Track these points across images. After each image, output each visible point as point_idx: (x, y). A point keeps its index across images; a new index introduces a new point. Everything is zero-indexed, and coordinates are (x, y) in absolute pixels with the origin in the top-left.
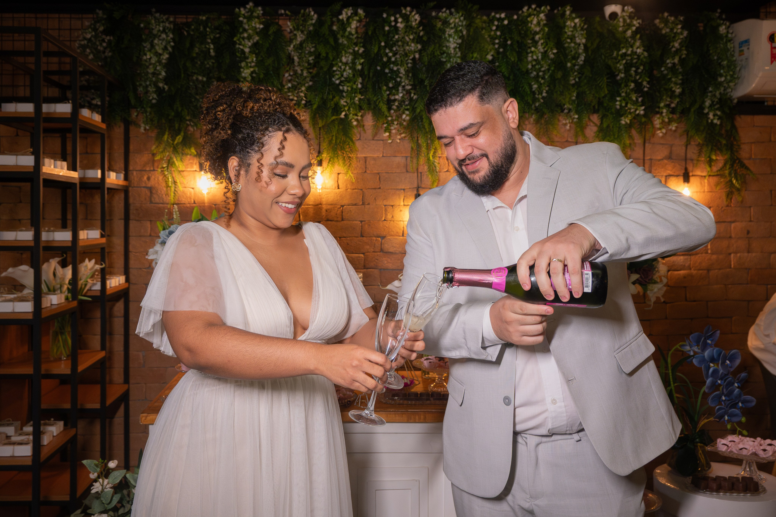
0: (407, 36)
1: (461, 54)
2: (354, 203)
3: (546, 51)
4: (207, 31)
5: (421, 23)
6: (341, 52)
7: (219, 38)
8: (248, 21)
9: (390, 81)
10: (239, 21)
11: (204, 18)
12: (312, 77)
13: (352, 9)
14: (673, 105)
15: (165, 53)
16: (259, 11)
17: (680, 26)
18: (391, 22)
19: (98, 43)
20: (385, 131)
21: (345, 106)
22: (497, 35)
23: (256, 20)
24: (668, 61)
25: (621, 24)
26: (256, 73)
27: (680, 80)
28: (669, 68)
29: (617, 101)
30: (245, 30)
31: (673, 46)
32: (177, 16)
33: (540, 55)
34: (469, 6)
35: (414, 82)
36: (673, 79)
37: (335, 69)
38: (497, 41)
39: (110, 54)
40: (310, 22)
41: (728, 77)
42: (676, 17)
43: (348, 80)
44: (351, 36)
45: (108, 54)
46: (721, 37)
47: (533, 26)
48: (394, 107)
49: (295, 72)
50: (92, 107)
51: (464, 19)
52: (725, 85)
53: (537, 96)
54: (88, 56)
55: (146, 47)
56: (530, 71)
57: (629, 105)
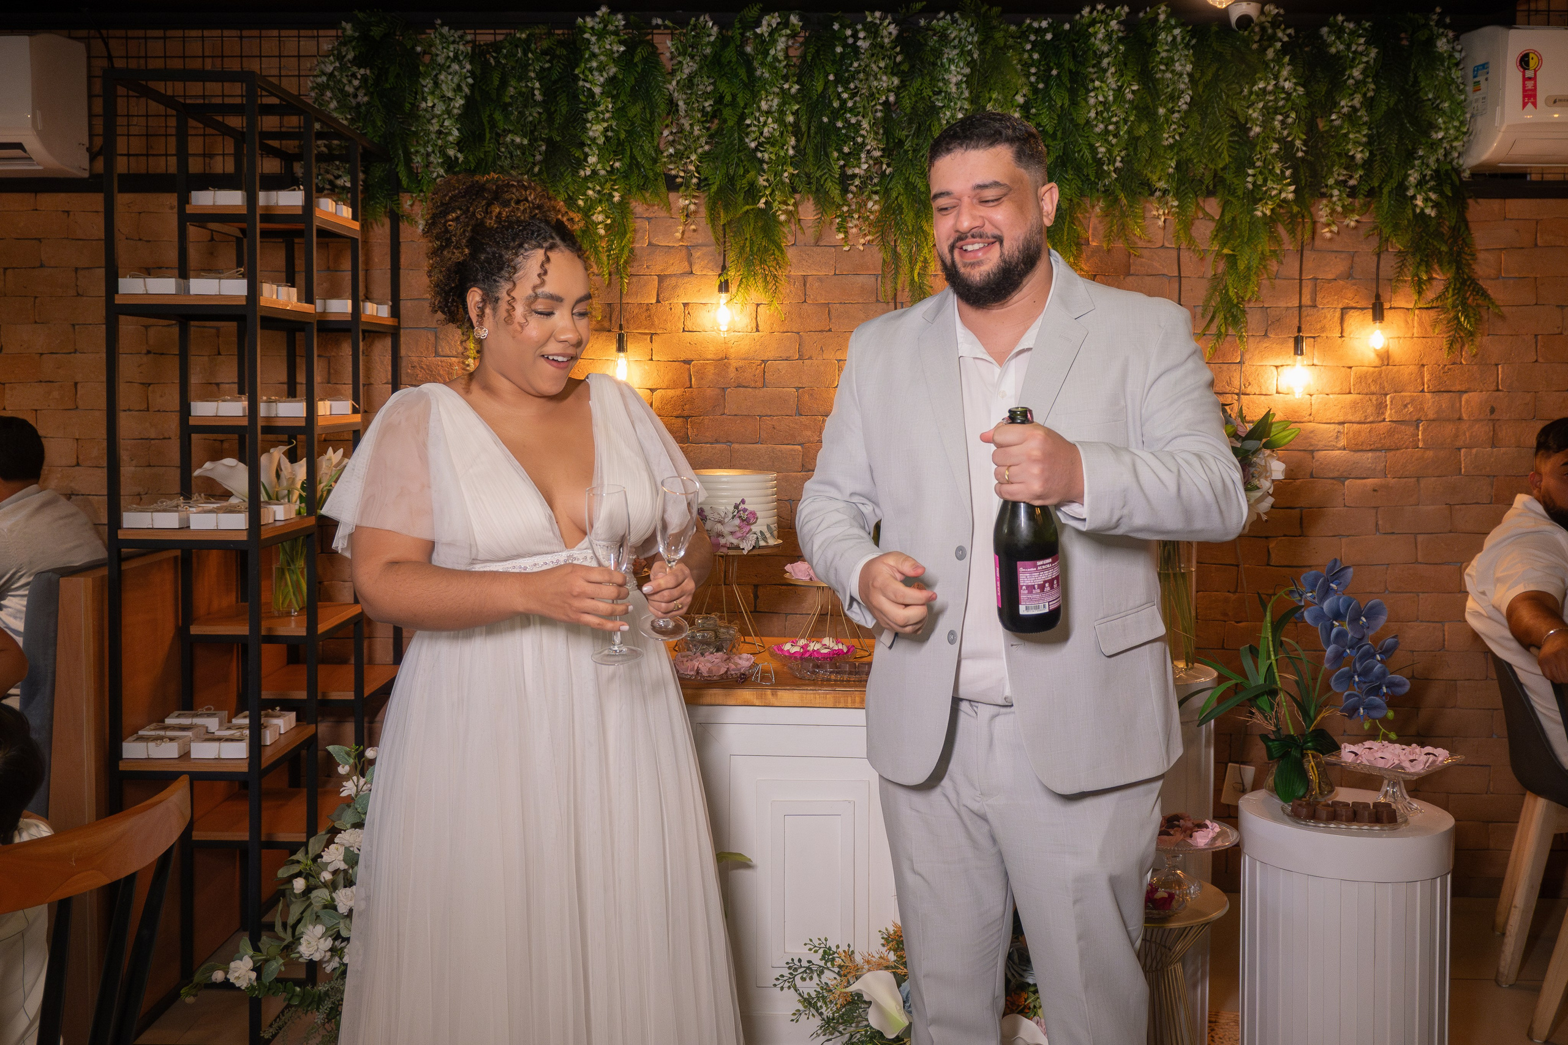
0: (875, 62)
1: (971, 92)
2: (784, 356)
3: (1122, 86)
4: (529, 59)
5: (899, 40)
6: (759, 91)
7: (549, 69)
8: (598, 40)
9: (845, 143)
10: (584, 39)
11: (524, 36)
12: (711, 136)
13: (779, 16)
14: (1352, 182)
15: (458, 97)
16: (619, 20)
17: (1362, 40)
18: (846, 38)
19: (345, 80)
20: (839, 230)
21: (765, 187)
22: (1033, 60)
23: (612, 37)
24: (1343, 103)
25: (1257, 38)
26: (613, 130)
27: (1364, 136)
28: (1344, 114)
29: (1249, 175)
30: (594, 55)
31: (1350, 76)
32: (478, 31)
33: (1111, 93)
34: (983, 10)
35: (887, 144)
36: (1351, 136)
37: (748, 122)
38: (1033, 70)
39: (366, 99)
40: (707, 39)
41: (1452, 131)
42: (1358, 24)
43: (771, 141)
44: (777, 64)
45: (363, 99)
46: (1440, 58)
47: (1097, 42)
48: (853, 188)
49: (681, 130)
50: (336, 190)
51: (976, 31)
52: (1445, 145)
53: (1105, 168)
54: (329, 103)
55: (426, 86)
56: (1095, 123)
57: (1270, 184)
